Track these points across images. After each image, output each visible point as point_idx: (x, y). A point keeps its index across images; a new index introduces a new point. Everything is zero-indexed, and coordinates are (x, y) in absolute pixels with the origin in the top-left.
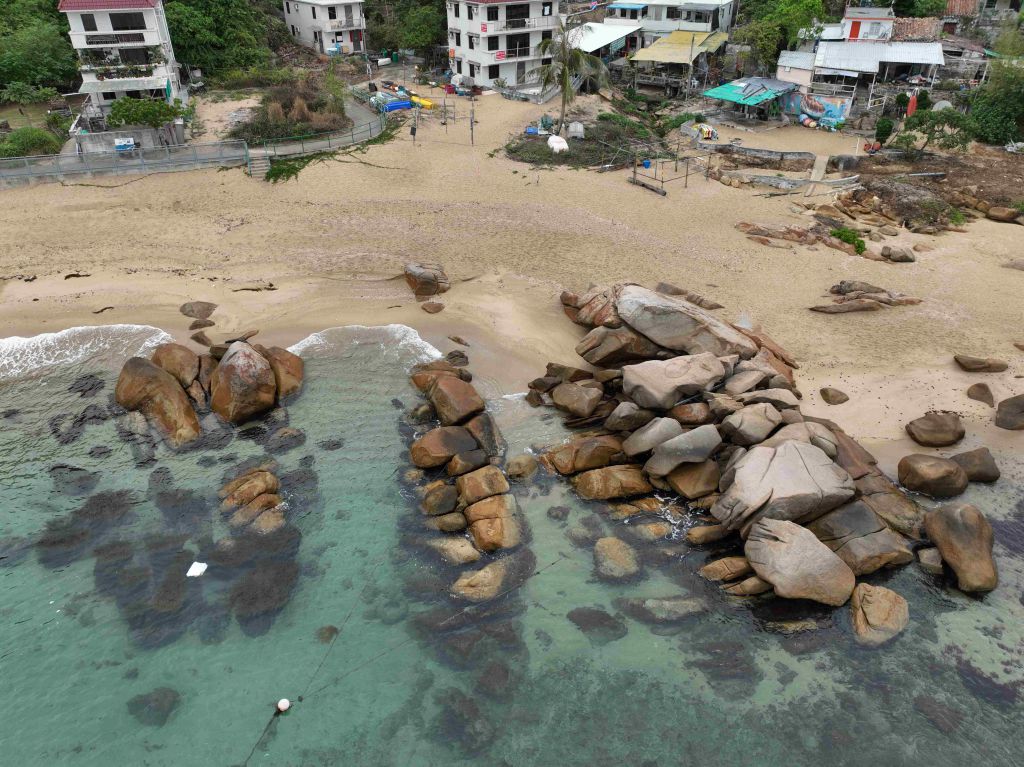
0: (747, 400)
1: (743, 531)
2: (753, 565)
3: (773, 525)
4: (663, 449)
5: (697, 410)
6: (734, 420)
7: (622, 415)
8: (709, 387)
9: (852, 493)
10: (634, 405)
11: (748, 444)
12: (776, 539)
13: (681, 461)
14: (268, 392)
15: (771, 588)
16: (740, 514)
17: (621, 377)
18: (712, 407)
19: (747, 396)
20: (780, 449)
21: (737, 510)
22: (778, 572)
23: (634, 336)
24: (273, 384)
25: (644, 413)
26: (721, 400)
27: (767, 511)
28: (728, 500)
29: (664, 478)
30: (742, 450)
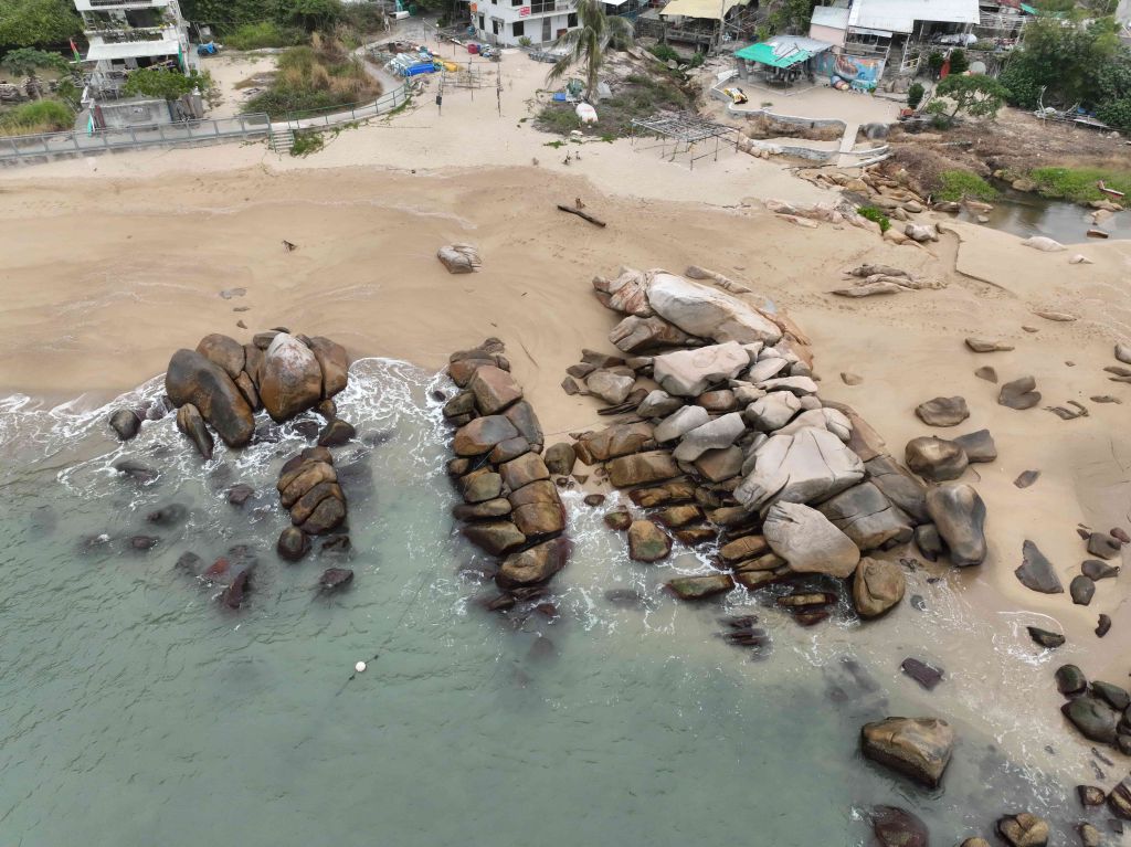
0: (769, 388)
1: (762, 513)
2: (770, 543)
3: (787, 507)
4: (691, 437)
5: (723, 397)
6: (756, 408)
7: (653, 403)
8: (735, 374)
9: (862, 475)
10: (664, 393)
11: (769, 431)
12: (791, 520)
13: (707, 448)
14: (314, 383)
15: (785, 563)
16: (760, 498)
17: (652, 365)
18: (737, 395)
19: (770, 384)
20: (798, 436)
21: (756, 495)
22: (791, 549)
23: (664, 325)
24: (319, 374)
25: (674, 401)
26: (746, 389)
27: (782, 495)
28: (749, 485)
29: (692, 463)
30: (763, 436)
